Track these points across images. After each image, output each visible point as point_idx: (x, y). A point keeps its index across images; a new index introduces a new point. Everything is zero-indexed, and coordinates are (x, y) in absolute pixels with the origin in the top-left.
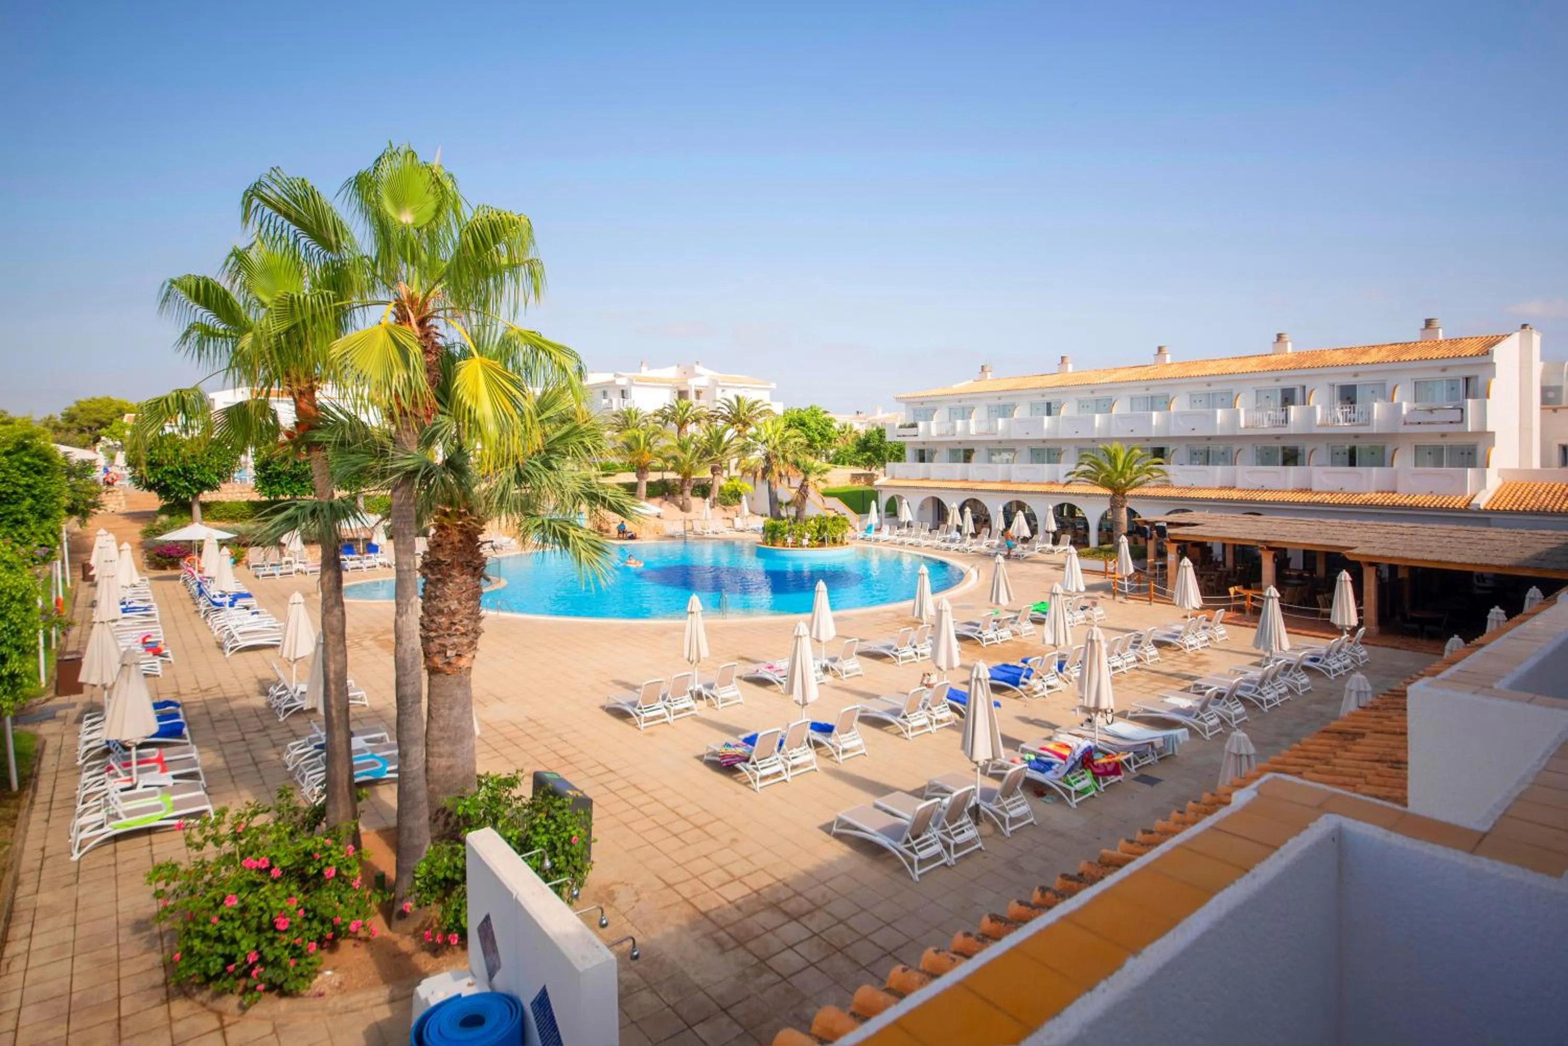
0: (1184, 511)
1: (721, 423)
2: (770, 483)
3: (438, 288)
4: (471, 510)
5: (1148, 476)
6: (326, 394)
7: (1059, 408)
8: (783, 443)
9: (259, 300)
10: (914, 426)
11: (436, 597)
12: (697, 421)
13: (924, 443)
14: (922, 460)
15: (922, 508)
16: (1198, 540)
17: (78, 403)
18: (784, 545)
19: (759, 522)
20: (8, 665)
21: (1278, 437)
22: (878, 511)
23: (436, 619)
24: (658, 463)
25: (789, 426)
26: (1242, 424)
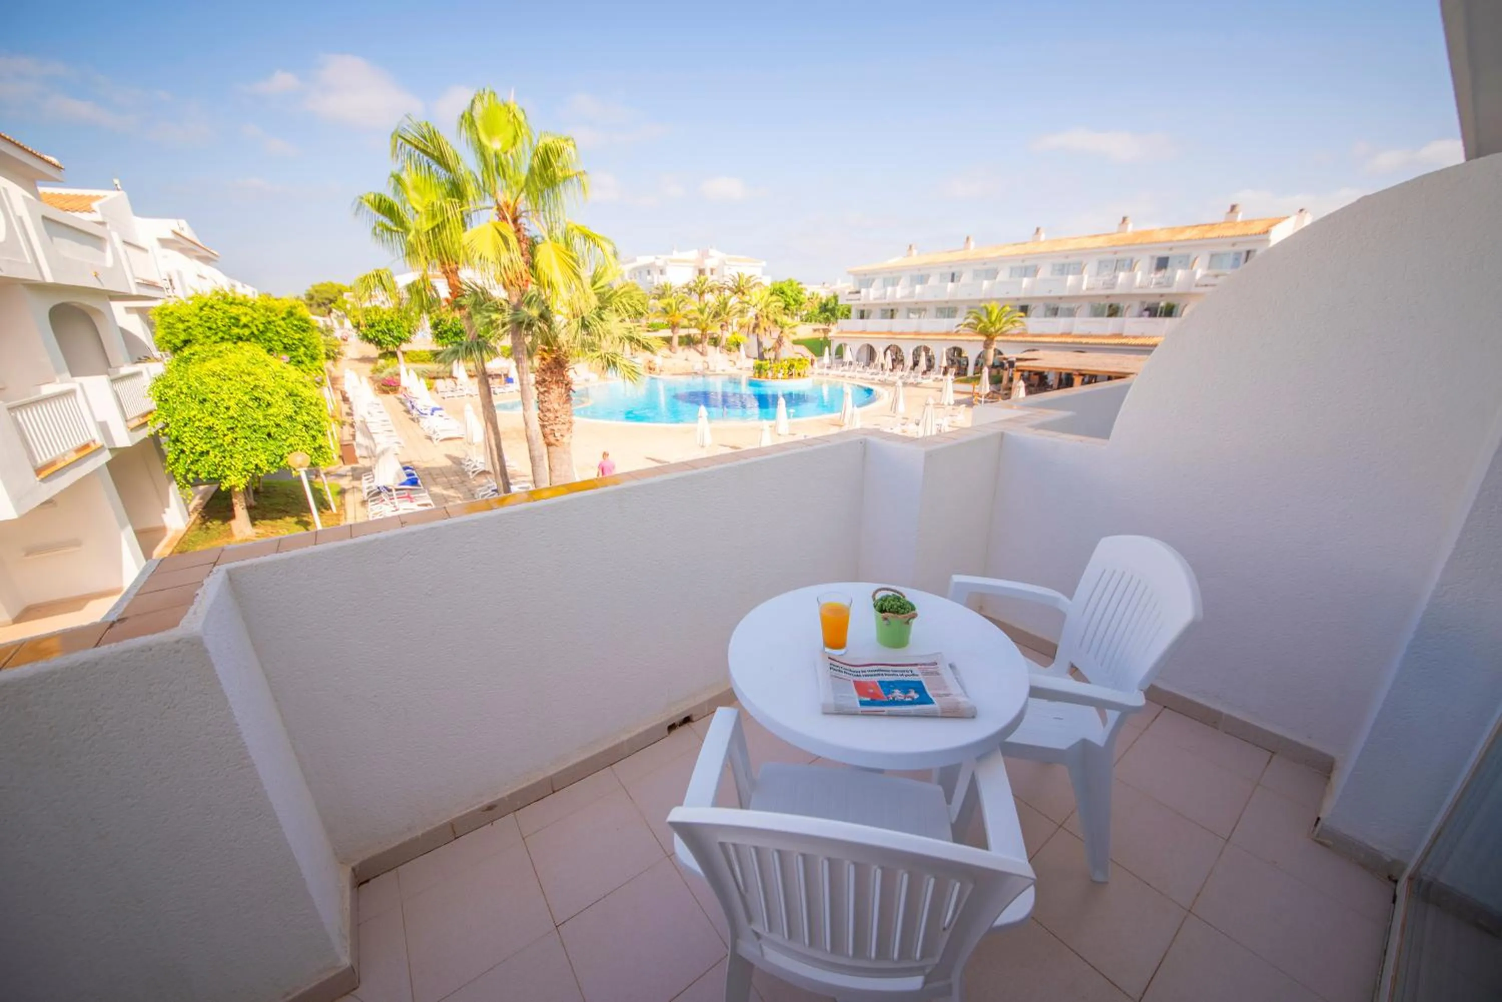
0: (1034, 350)
1: (728, 293)
2: (758, 335)
3: (523, 195)
4: (559, 348)
5: (1011, 326)
6: (466, 274)
7: (960, 277)
8: (767, 306)
9: (413, 208)
10: (858, 292)
11: (545, 401)
12: (712, 291)
13: (864, 305)
14: (862, 317)
15: (859, 351)
16: (1040, 370)
17: (313, 286)
18: (767, 378)
19: (751, 363)
20: (317, 441)
21: (1108, 296)
22: (830, 354)
23: (547, 414)
24: (685, 322)
25: (772, 294)
26: (1084, 287)
